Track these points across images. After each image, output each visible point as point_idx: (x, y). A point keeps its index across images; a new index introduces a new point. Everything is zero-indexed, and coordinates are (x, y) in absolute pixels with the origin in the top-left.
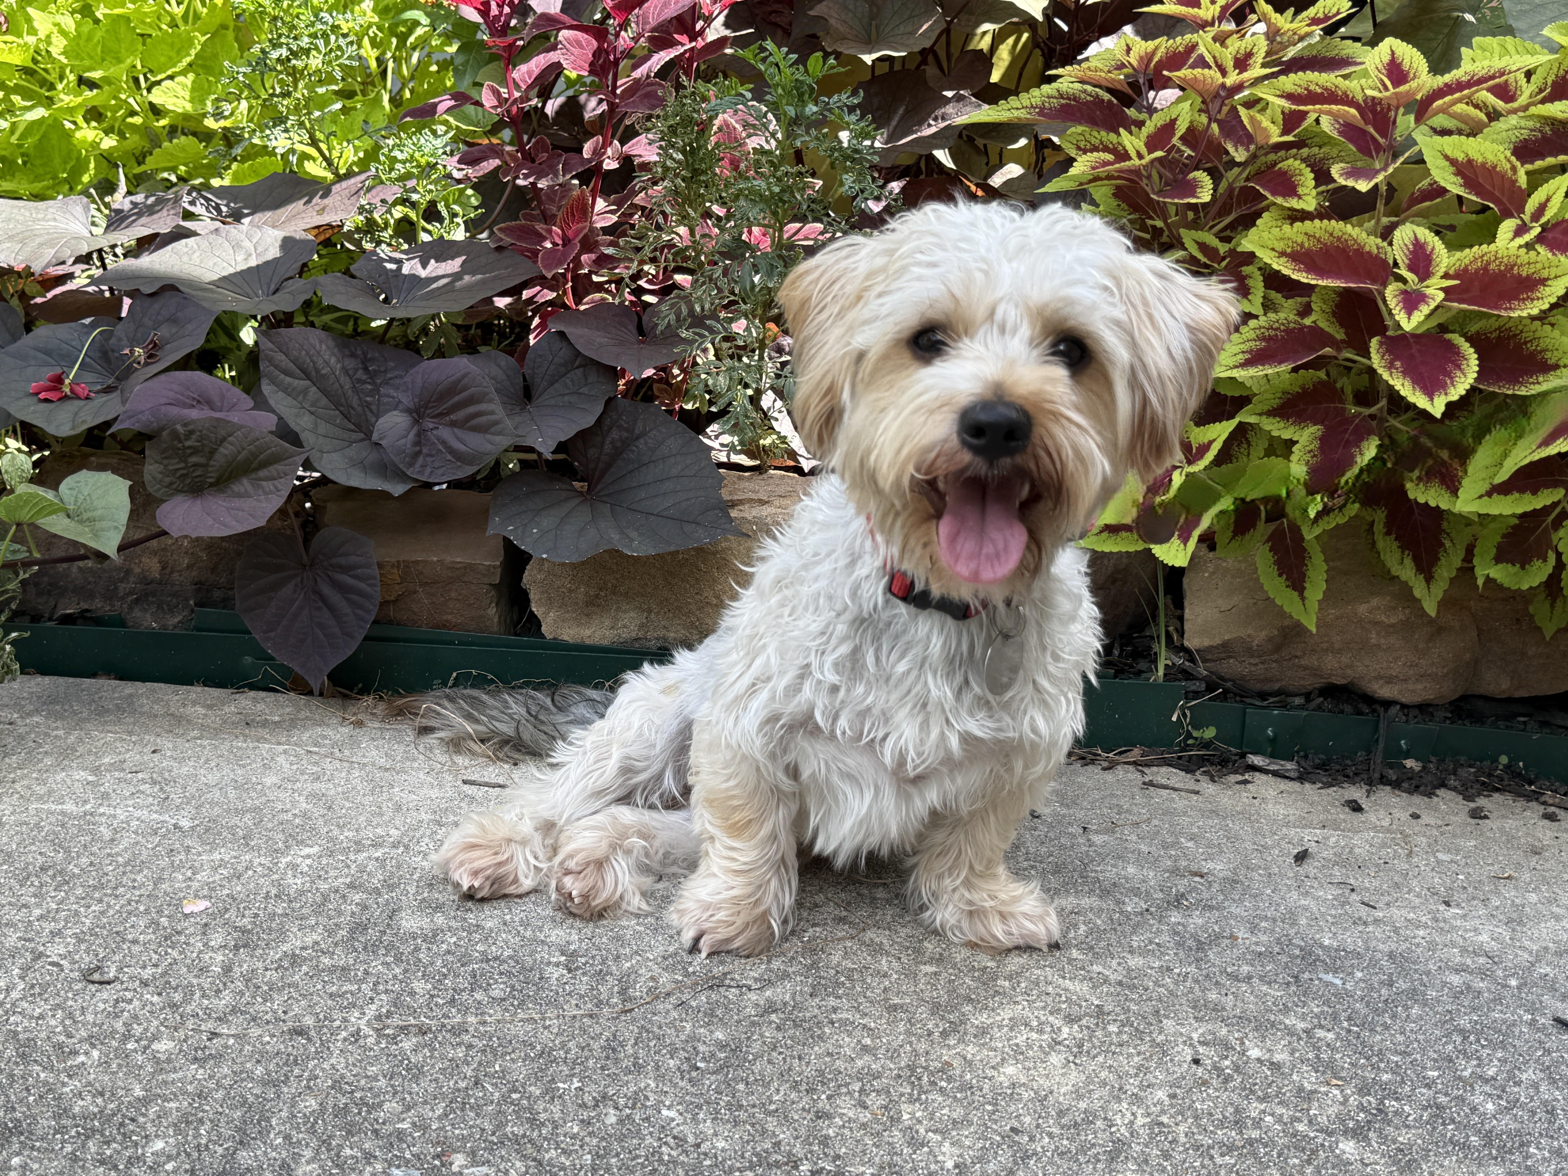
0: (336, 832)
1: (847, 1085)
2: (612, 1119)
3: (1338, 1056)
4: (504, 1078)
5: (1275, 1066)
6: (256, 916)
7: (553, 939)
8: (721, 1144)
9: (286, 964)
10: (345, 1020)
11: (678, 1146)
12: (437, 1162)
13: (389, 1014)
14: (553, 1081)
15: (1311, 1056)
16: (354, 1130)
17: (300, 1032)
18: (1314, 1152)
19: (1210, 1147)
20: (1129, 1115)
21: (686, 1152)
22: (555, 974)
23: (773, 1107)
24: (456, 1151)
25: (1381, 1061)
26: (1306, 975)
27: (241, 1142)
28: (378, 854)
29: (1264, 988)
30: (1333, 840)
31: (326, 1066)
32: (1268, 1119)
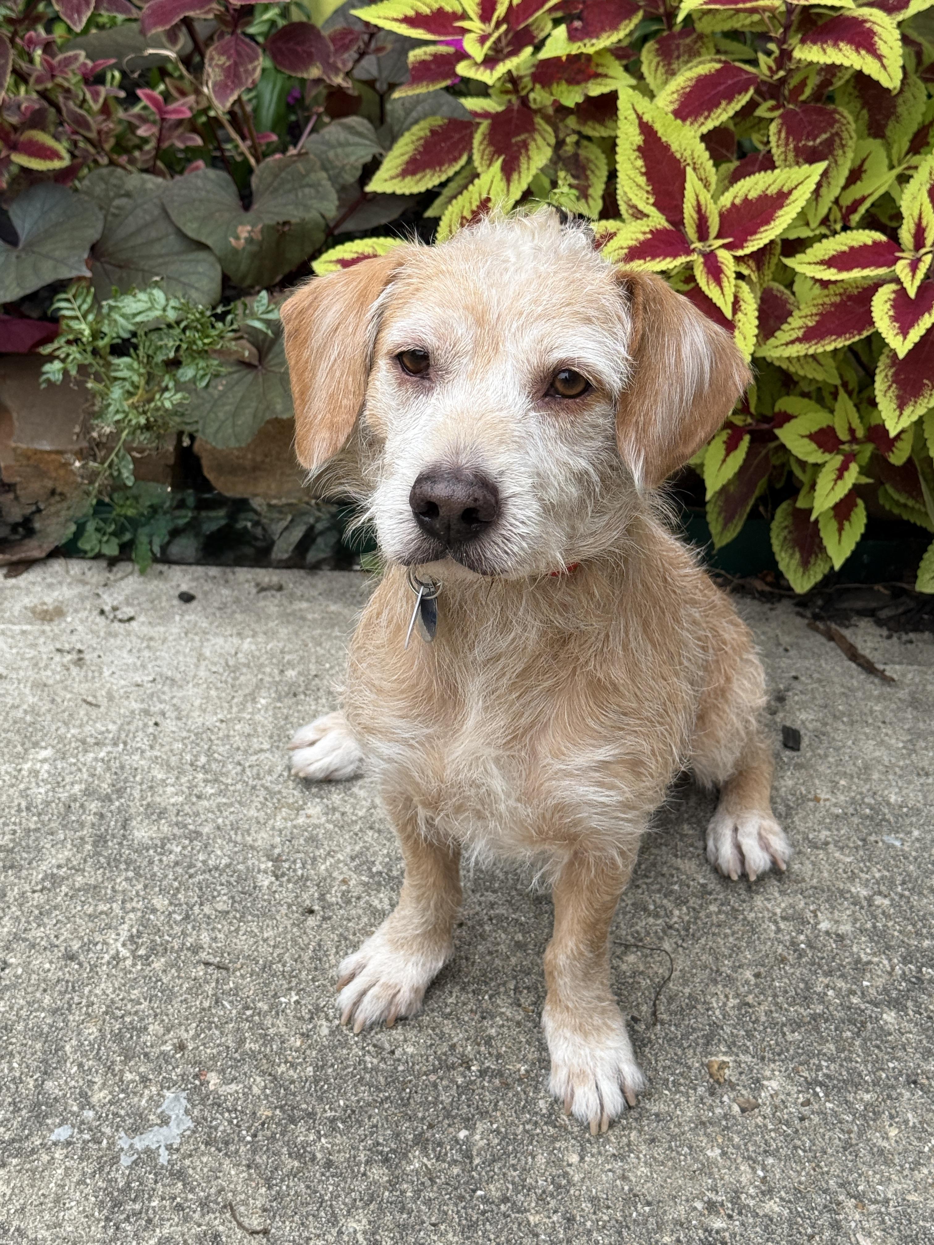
0: (63, 730)
1: (504, 984)
2: (325, 1031)
3: (890, 924)
4: (236, 995)
5: (840, 938)
6: (14, 832)
7: (259, 843)
8: (410, 1050)
9: (47, 884)
10: (105, 943)
11: (378, 1054)
12: (197, 1082)
13: (139, 934)
14: (276, 996)
15: (869, 925)
16: (130, 1054)
17: (71, 957)
18: (863, 1024)
19: (784, 1025)
20: (722, 997)
21: (383, 1059)
22: (265, 881)
23: (448, 1010)
24: (210, 1070)
25: (924, 926)
26: (873, 838)
27: (45, 1073)
28: (102, 755)
29: (837, 854)
30: (910, 676)
31: (98, 991)
32: (830, 993)
